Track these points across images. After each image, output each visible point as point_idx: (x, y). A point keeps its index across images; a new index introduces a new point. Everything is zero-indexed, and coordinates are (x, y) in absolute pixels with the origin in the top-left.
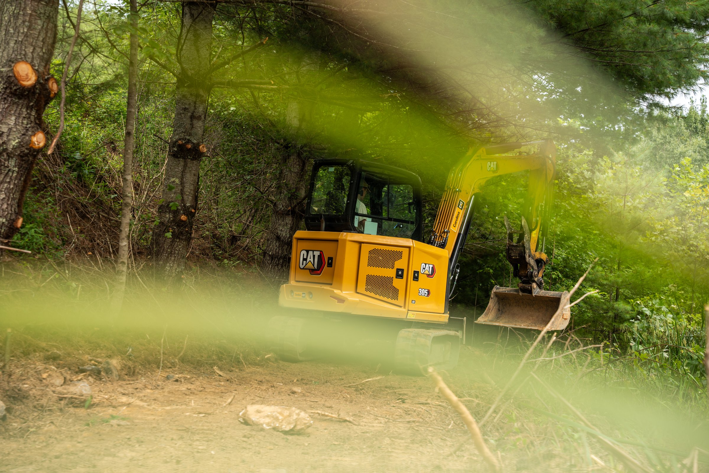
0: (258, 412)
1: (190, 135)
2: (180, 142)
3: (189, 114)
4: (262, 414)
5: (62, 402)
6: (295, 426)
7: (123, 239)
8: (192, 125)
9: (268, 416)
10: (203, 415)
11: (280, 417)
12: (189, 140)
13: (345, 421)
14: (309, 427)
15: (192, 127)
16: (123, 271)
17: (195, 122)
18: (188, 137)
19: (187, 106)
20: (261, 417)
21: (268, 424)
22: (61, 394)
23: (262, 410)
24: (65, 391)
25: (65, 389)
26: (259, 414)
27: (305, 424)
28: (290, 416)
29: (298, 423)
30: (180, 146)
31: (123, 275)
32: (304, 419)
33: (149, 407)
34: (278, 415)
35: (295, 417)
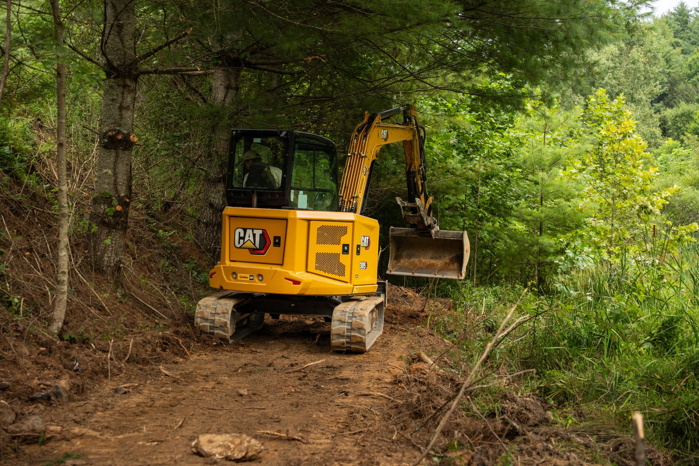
0: (210, 442)
1: (120, 125)
2: (110, 133)
3: (118, 105)
4: (214, 444)
5: (16, 441)
6: (247, 453)
7: (62, 249)
8: (121, 115)
9: (220, 446)
10: (156, 443)
11: (232, 446)
12: (119, 131)
13: (294, 439)
14: (260, 452)
15: (122, 118)
16: (64, 281)
17: (124, 112)
18: (118, 128)
19: (115, 97)
20: (213, 448)
21: (220, 454)
22: (14, 433)
23: (214, 440)
24: (18, 430)
25: (18, 427)
26: (211, 444)
27: (256, 450)
28: (241, 443)
29: (250, 450)
30: (110, 137)
31: (64, 285)
32: (255, 446)
33: (102, 437)
34: (230, 444)
35: (246, 444)
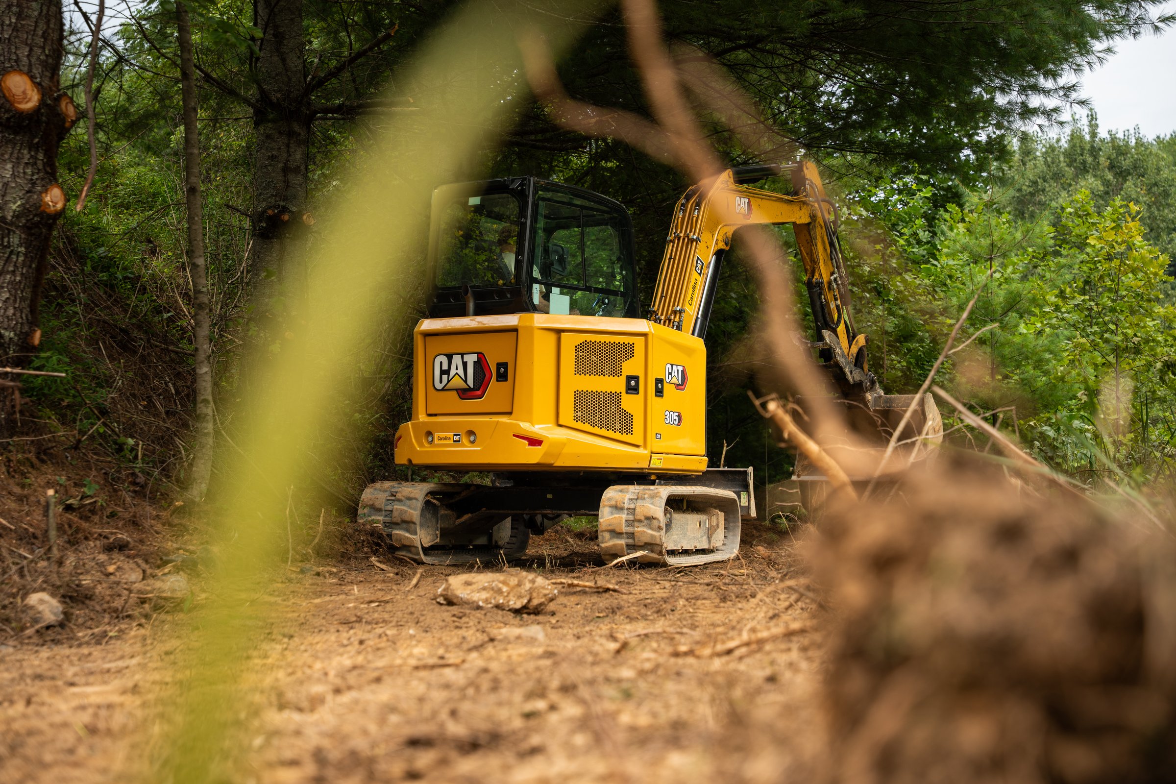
0: (468, 584)
4: (474, 587)
5: (146, 606)
6: (530, 601)
9: (484, 589)
10: (377, 604)
11: (505, 589)
13: (608, 590)
14: (552, 600)
20: (473, 591)
21: (486, 601)
22: (142, 593)
23: (474, 581)
24: (149, 588)
25: (148, 585)
26: (470, 587)
27: (545, 595)
28: (519, 585)
29: (535, 595)
32: (543, 588)
34: (500, 585)
35: (528, 586)
